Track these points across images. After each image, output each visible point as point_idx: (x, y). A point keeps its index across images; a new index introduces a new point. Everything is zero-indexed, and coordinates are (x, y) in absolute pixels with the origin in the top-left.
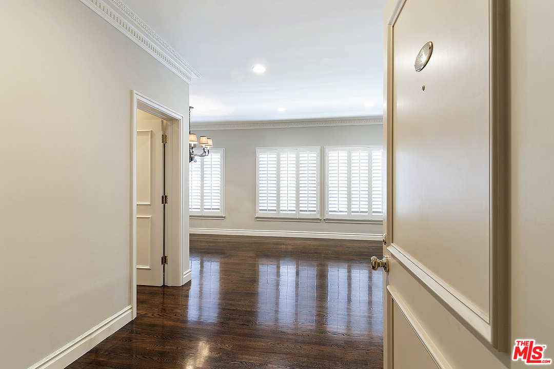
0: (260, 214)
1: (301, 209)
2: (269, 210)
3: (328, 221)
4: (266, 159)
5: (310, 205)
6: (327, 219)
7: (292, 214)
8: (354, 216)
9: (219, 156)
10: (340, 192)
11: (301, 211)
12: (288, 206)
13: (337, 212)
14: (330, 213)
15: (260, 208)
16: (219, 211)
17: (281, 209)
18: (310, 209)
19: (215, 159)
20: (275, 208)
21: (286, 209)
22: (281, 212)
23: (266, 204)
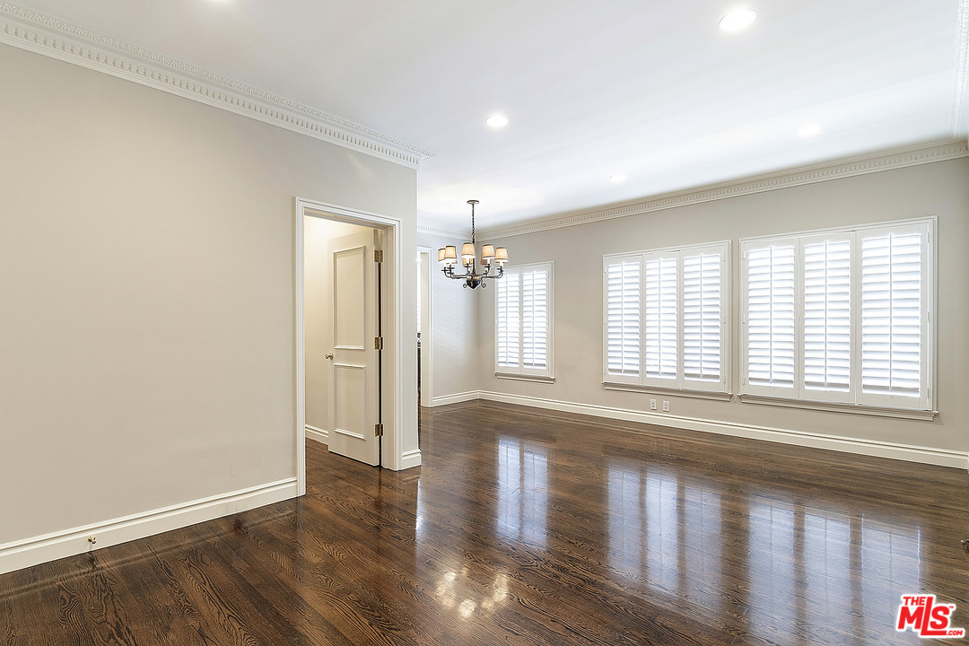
0: (611, 377)
1: (687, 371)
2: (626, 371)
3: (746, 399)
4: (620, 274)
5: (704, 365)
6: (745, 397)
7: (670, 381)
8: (811, 393)
9: (545, 276)
10: (774, 338)
11: (687, 375)
12: (662, 364)
13: (767, 380)
14: (751, 383)
15: (611, 367)
16: (544, 368)
17: (648, 369)
18: (705, 372)
19: (537, 279)
20: (637, 368)
21: (656, 369)
22: (648, 376)
23: (620, 359)
